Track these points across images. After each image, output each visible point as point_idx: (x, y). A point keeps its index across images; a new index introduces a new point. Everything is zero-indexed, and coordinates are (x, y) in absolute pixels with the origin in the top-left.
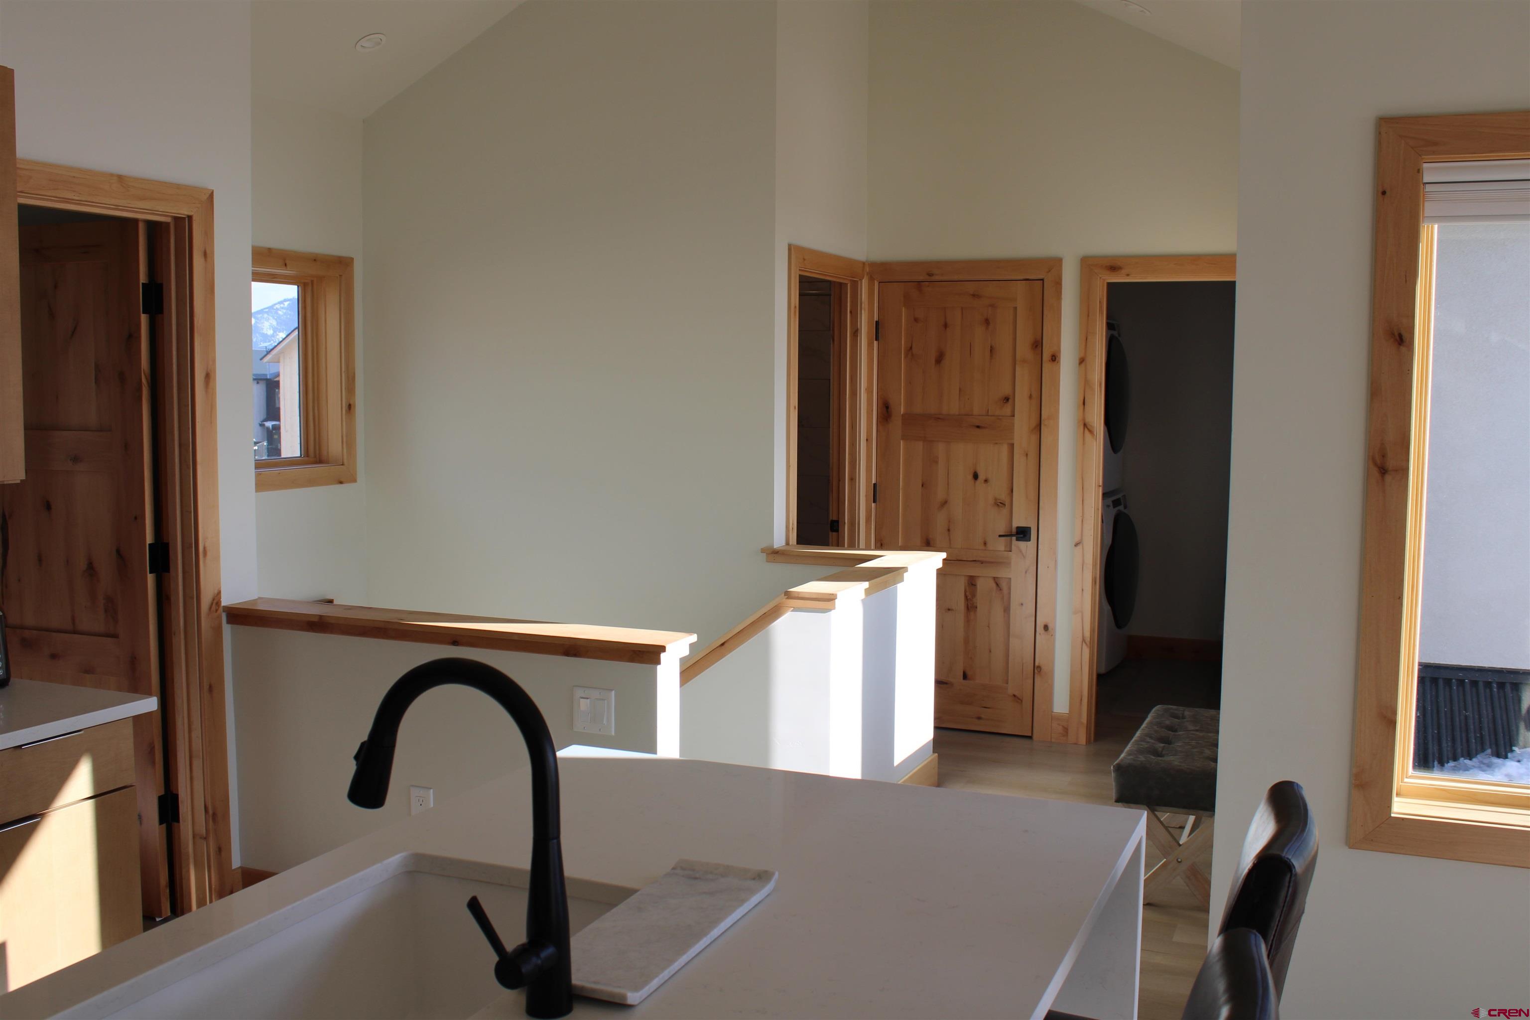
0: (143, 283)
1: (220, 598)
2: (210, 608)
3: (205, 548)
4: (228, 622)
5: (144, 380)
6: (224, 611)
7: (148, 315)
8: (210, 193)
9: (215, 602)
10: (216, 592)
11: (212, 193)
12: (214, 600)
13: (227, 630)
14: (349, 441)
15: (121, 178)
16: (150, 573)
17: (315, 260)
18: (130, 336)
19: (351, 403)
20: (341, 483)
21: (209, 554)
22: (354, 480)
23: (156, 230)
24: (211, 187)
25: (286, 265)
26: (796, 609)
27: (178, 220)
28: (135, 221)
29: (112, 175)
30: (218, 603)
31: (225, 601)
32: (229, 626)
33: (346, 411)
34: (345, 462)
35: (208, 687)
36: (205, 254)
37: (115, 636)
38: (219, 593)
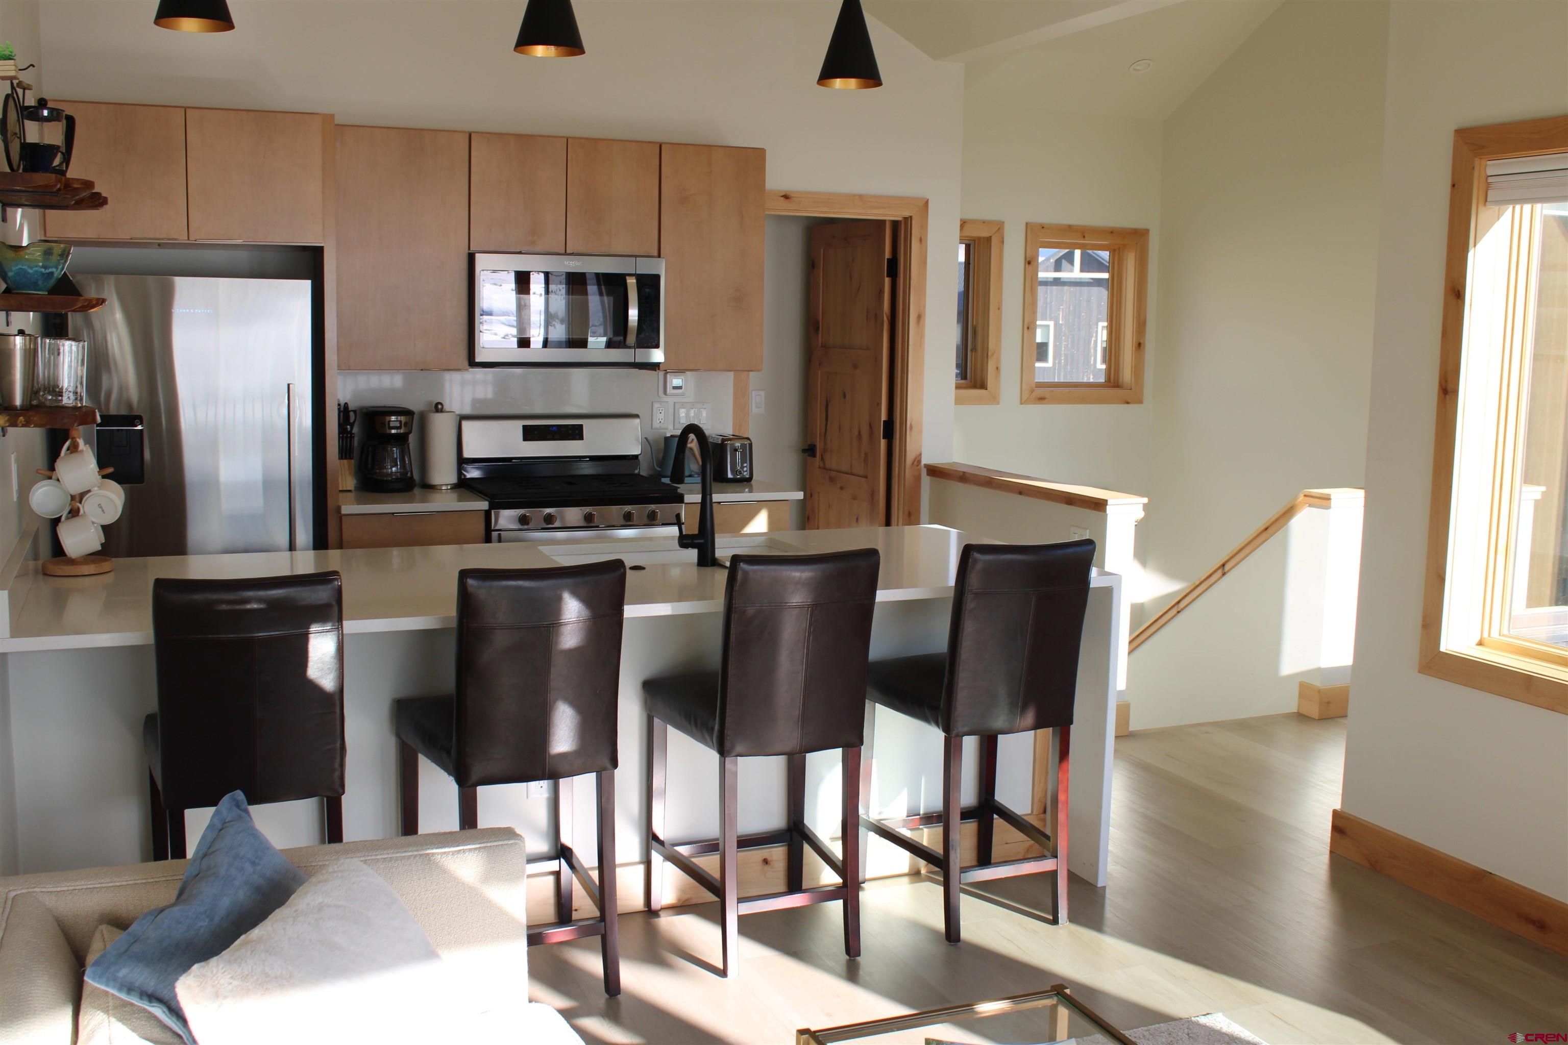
0: (888, 259)
1: (921, 458)
2: (913, 463)
3: (911, 425)
4: (928, 474)
5: (885, 318)
6: (925, 467)
7: (890, 278)
8: (926, 200)
9: (917, 460)
10: (918, 453)
11: (928, 200)
12: (916, 458)
13: (926, 480)
14: (1138, 371)
15: (861, 197)
16: (883, 438)
17: (1112, 232)
18: (880, 291)
19: (1141, 342)
20: (1128, 403)
21: (914, 429)
22: (1140, 401)
23: (895, 225)
24: (928, 198)
25: (1084, 237)
26: (1310, 506)
27: (906, 219)
28: (884, 221)
29: (854, 195)
30: (919, 461)
31: (924, 461)
32: (929, 477)
33: (1136, 348)
34: (1133, 388)
35: (908, 513)
36: (921, 240)
37: (866, 477)
38: (920, 454)
